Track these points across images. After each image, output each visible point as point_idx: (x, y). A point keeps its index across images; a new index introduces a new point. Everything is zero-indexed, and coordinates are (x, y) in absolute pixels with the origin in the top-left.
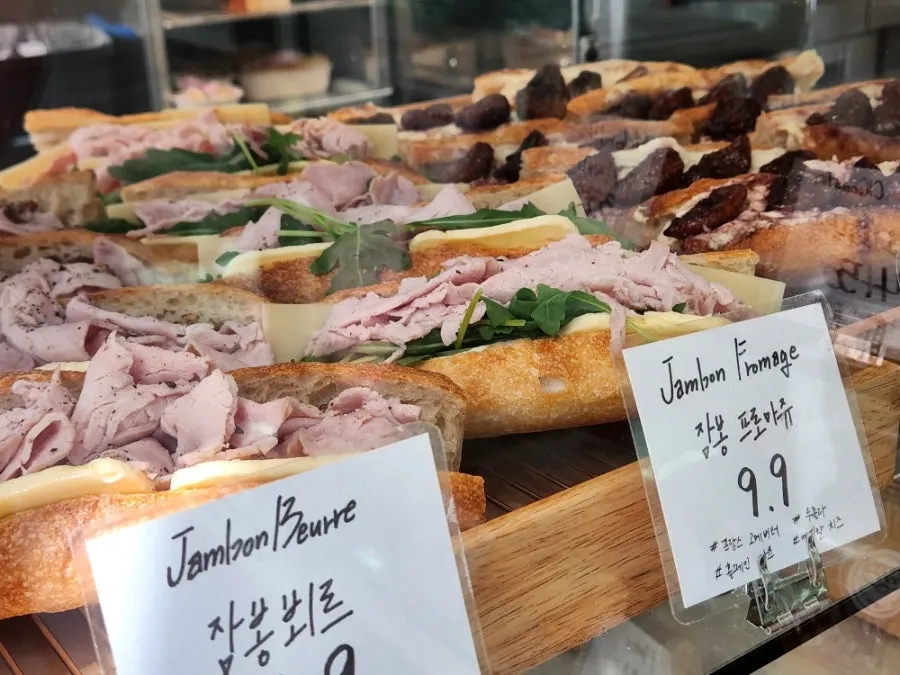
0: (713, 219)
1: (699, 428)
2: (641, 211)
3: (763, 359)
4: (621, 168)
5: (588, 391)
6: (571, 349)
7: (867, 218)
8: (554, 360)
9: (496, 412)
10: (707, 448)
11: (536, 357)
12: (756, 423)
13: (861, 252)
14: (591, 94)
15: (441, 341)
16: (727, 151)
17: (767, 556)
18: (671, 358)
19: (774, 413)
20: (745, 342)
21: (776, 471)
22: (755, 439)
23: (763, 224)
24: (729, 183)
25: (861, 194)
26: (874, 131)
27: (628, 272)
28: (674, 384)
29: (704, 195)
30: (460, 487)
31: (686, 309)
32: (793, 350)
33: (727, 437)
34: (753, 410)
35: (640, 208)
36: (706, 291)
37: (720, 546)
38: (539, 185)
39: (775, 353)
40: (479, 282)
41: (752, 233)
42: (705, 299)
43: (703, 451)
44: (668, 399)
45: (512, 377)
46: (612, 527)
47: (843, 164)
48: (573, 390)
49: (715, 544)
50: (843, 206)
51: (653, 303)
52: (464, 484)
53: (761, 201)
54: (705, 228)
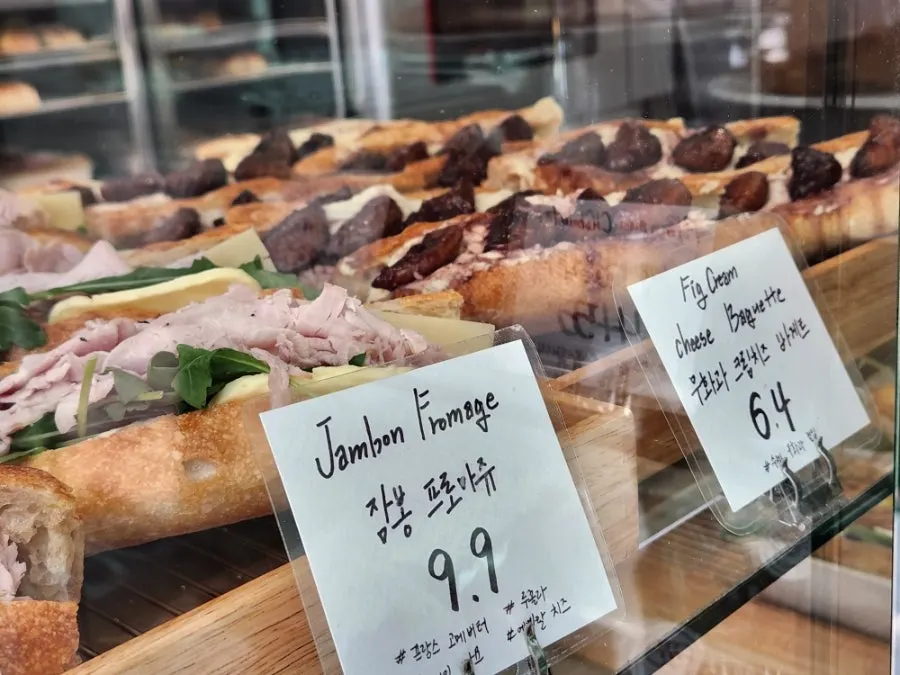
0: (425, 264)
1: (372, 504)
2: (348, 263)
3: (453, 412)
4: (335, 221)
5: (247, 474)
6: (224, 422)
7: (595, 251)
8: (202, 438)
9: (131, 512)
10: (384, 529)
11: (179, 437)
12: (448, 492)
13: (592, 291)
14: (322, 154)
15: (54, 428)
16: (449, 196)
17: (474, 660)
18: (329, 418)
19: (472, 477)
20: (427, 392)
21: (479, 550)
22: (448, 512)
23: (481, 266)
24: (444, 225)
25: (589, 228)
26: (608, 168)
27: (297, 323)
28: (334, 451)
29: (417, 240)
30: (37, 620)
31: (367, 360)
32: (490, 397)
33: (410, 513)
34: (444, 476)
35: (347, 259)
36: (395, 339)
37: (410, 655)
38: (218, 238)
39: (468, 403)
40: (108, 350)
41: (470, 278)
42: (393, 348)
43: (379, 534)
44: (327, 470)
45: (148, 465)
46: (271, 647)
47: (568, 198)
48: (228, 474)
49: (402, 653)
50: (567, 240)
51: (328, 357)
52: (43, 615)
53: (482, 243)
54: (417, 275)
